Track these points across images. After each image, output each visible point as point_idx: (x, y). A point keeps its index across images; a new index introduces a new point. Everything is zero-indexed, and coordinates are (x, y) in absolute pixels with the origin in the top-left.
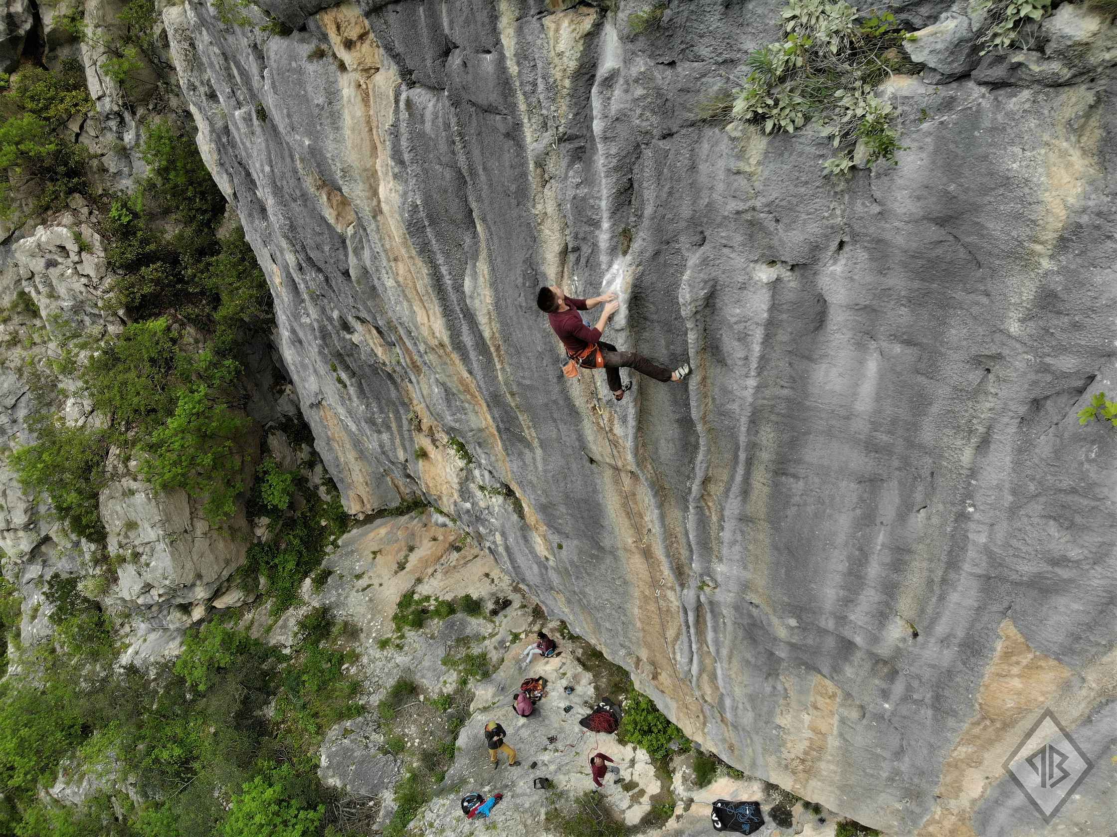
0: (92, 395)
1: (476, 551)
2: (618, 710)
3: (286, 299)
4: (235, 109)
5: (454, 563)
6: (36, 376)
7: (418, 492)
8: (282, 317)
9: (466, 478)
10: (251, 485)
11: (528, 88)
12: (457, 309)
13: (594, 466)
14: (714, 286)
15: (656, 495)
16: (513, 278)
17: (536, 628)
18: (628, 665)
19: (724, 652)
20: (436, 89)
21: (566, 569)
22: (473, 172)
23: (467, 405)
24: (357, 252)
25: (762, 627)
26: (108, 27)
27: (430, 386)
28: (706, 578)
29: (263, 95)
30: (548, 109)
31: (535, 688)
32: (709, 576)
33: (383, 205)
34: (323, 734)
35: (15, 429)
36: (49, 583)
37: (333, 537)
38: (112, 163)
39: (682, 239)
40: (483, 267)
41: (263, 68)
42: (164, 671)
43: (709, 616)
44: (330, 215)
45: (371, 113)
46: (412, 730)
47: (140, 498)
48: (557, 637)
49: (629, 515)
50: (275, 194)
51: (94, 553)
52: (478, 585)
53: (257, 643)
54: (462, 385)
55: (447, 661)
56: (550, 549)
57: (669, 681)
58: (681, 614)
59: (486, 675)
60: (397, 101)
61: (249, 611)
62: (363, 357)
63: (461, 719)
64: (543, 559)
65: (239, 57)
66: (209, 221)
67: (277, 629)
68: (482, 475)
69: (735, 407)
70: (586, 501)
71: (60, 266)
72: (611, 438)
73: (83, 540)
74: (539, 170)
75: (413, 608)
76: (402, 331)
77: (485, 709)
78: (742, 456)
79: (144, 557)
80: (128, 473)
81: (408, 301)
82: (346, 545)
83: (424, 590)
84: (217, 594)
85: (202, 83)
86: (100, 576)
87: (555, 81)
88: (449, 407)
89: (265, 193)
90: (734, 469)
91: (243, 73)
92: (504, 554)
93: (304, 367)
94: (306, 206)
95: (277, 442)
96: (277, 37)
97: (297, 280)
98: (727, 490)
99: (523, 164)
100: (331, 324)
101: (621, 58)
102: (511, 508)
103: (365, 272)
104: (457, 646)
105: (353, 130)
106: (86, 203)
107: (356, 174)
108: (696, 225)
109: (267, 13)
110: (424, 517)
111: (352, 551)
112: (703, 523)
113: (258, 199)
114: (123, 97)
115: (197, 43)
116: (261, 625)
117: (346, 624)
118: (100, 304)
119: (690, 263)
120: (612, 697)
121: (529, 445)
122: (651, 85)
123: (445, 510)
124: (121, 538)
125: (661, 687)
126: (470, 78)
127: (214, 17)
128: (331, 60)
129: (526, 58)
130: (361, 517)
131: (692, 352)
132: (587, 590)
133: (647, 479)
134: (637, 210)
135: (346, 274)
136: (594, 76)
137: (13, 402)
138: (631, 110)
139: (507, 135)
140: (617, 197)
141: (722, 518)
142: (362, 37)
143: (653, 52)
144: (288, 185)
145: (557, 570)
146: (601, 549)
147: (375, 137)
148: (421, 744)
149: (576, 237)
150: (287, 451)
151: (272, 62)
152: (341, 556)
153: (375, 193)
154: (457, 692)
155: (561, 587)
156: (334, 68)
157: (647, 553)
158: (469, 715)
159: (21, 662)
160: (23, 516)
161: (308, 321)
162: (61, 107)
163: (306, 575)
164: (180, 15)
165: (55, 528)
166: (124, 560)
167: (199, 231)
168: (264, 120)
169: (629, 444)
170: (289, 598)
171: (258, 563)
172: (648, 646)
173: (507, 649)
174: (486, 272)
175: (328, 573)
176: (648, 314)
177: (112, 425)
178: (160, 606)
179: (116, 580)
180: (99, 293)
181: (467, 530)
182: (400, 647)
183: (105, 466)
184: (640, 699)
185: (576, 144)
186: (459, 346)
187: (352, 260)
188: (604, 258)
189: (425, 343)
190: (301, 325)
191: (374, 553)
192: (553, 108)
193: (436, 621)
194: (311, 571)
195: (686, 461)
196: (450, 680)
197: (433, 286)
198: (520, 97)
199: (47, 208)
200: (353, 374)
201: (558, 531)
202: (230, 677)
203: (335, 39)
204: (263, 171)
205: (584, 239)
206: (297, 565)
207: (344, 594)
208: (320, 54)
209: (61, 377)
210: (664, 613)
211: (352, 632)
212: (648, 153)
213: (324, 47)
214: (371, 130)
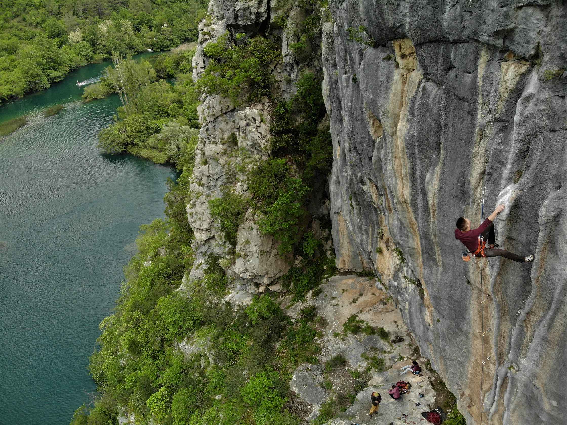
0: (248, 183)
1: (393, 308)
2: (444, 416)
3: (339, 163)
4: (343, 74)
5: (380, 310)
6: (229, 169)
7: (372, 269)
8: (334, 170)
9: (398, 270)
10: (299, 240)
11: (485, 93)
12: (419, 187)
13: (469, 285)
14: (560, 212)
15: (498, 312)
16: (452, 179)
17: (413, 358)
18: (457, 395)
19: (512, 406)
20: (439, 84)
21: (438, 333)
22: (446, 126)
23: (410, 234)
24: (378, 150)
25: (537, 401)
26: (297, 24)
27: (394, 220)
28: (514, 365)
29: (358, 72)
30: (493, 105)
31: (404, 387)
32: (516, 364)
33: (398, 132)
34: (297, 366)
35: (215, 189)
36: (208, 256)
37: (327, 276)
38: (283, 86)
39: (549, 183)
40: (438, 170)
41: (361, 60)
42: (240, 309)
43: (509, 385)
44: (371, 131)
45: (405, 89)
46: (337, 381)
47: (255, 232)
48: (423, 367)
49: (481, 317)
50: (349, 116)
51: (230, 249)
52: (389, 325)
53: (281, 312)
54: (410, 223)
55: (364, 356)
56: (433, 320)
57: (477, 411)
58: (494, 379)
59: (381, 371)
60: (419, 86)
61: (282, 296)
62: (366, 197)
63: (362, 386)
64: (427, 324)
65: (352, 52)
66: (316, 120)
67: (291, 309)
68: (407, 271)
69: (556, 278)
70: (459, 302)
71: (251, 126)
72: (483, 274)
73: (228, 242)
74: (480, 132)
75: (355, 323)
76: (388, 191)
77: (375, 387)
78: (554, 306)
79: (249, 257)
80: (253, 220)
81: (396, 178)
82: (332, 281)
83: (362, 317)
84: (272, 283)
85: (332, 59)
86: (229, 259)
87: (500, 93)
88: (400, 232)
89: (345, 114)
90: (547, 312)
91: (351, 59)
92: (408, 314)
93: (337, 194)
94: (362, 124)
95: (316, 225)
96: (371, 48)
97: (347, 155)
98: (540, 322)
99: (473, 127)
100: (356, 179)
101: (537, 89)
102: (417, 293)
103: (380, 159)
104: (370, 351)
105: (394, 95)
106: (268, 101)
107: (389, 115)
108: (557, 178)
109: (370, 37)
110: (372, 282)
111: (334, 286)
112: (521, 334)
113: (341, 115)
114: (295, 57)
115: (335, 41)
116: (285, 304)
117: (322, 318)
118: (263, 146)
119: (550, 197)
120: (443, 408)
121: (436, 264)
122: (550, 105)
123: (383, 282)
124: (242, 246)
125: (471, 413)
126: (457, 83)
127: (346, 34)
128: (393, 62)
129: (488, 79)
130: (342, 271)
131: (539, 242)
132: (446, 348)
133: (496, 301)
134: (528, 162)
135: (370, 158)
136: (521, 94)
137: (217, 178)
138: (536, 115)
139: (469, 113)
140: (518, 154)
141: (533, 336)
142: (410, 54)
143: (554, 90)
144: (357, 114)
145: (433, 332)
146: (460, 330)
147: (403, 100)
148: (340, 390)
149: (491, 168)
150: (319, 231)
151: (366, 59)
152: (328, 286)
153: (396, 125)
154: (364, 372)
155: (432, 342)
156: (393, 66)
157: (485, 340)
158: (367, 386)
159: (186, 285)
160: (207, 225)
161: (346, 174)
162: (269, 57)
163: (311, 289)
164: (330, 27)
165: (218, 234)
166: (241, 256)
167: (310, 124)
168: (355, 83)
169: (491, 280)
170: (300, 297)
171: (292, 276)
172: (471, 389)
173: (395, 362)
174: (439, 173)
175: (320, 292)
176: (520, 216)
177: (253, 198)
178: (248, 280)
179: (235, 263)
180: (263, 141)
181: (392, 296)
182: (343, 340)
183: (245, 214)
184: (458, 415)
185: (503, 124)
186: (414, 205)
187: (375, 153)
188: (503, 182)
189: (398, 199)
190: (342, 176)
191: (344, 290)
192: (495, 105)
193: (364, 334)
194: (313, 288)
195: (522, 298)
196: (362, 365)
197: (410, 174)
198: (480, 97)
199: (252, 100)
200: (358, 204)
201: (440, 313)
202: (266, 323)
203: (398, 53)
204: (347, 104)
205: (495, 170)
206: (308, 283)
207: (325, 304)
208: (388, 59)
209: (239, 173)
210: (485, 376)
211: (324, 323)
212: (540, 137)
213: (392, 55)
214: (402, 96)
